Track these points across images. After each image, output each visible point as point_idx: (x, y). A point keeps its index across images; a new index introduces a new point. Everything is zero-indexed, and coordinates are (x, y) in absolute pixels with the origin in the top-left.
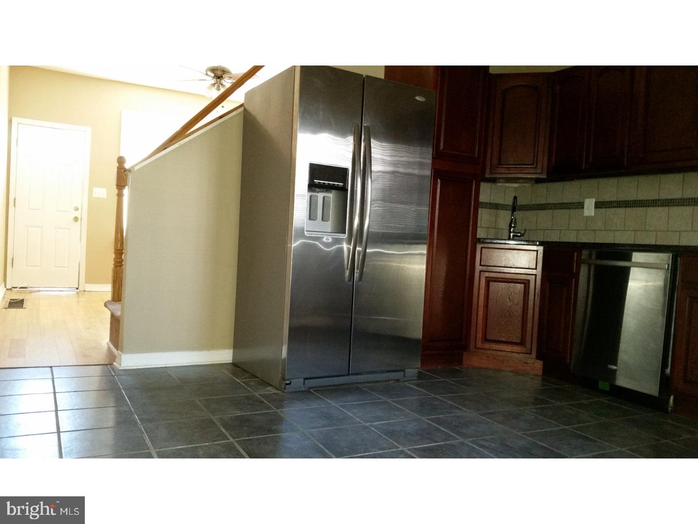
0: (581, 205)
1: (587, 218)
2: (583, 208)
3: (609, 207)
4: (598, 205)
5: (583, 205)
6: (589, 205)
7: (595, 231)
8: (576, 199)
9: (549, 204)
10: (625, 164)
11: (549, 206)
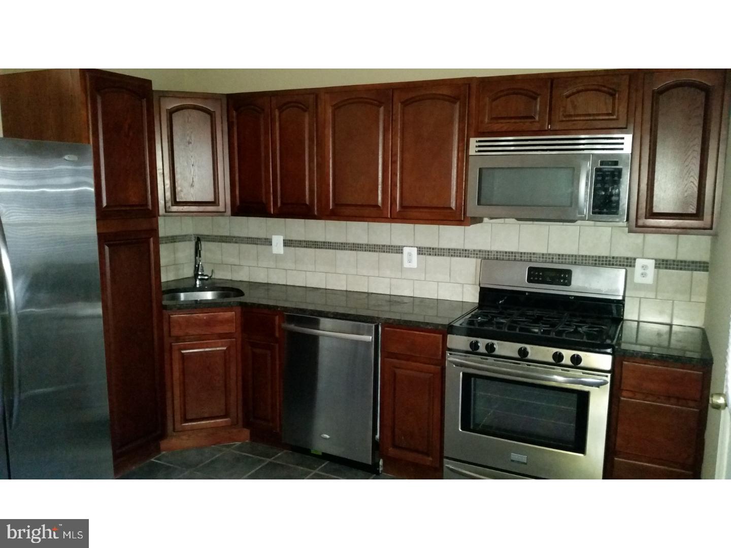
0: (268, 242)
1: (277, 256)
2: (271, 245)
3: (298, 247)
4: (287, 243)
5: (271, 242)
6: (278, 241)
7: (286, 270)
8: (262, 235)
9: (234, 237)
10: (316, 213)
11: (234, 239)
